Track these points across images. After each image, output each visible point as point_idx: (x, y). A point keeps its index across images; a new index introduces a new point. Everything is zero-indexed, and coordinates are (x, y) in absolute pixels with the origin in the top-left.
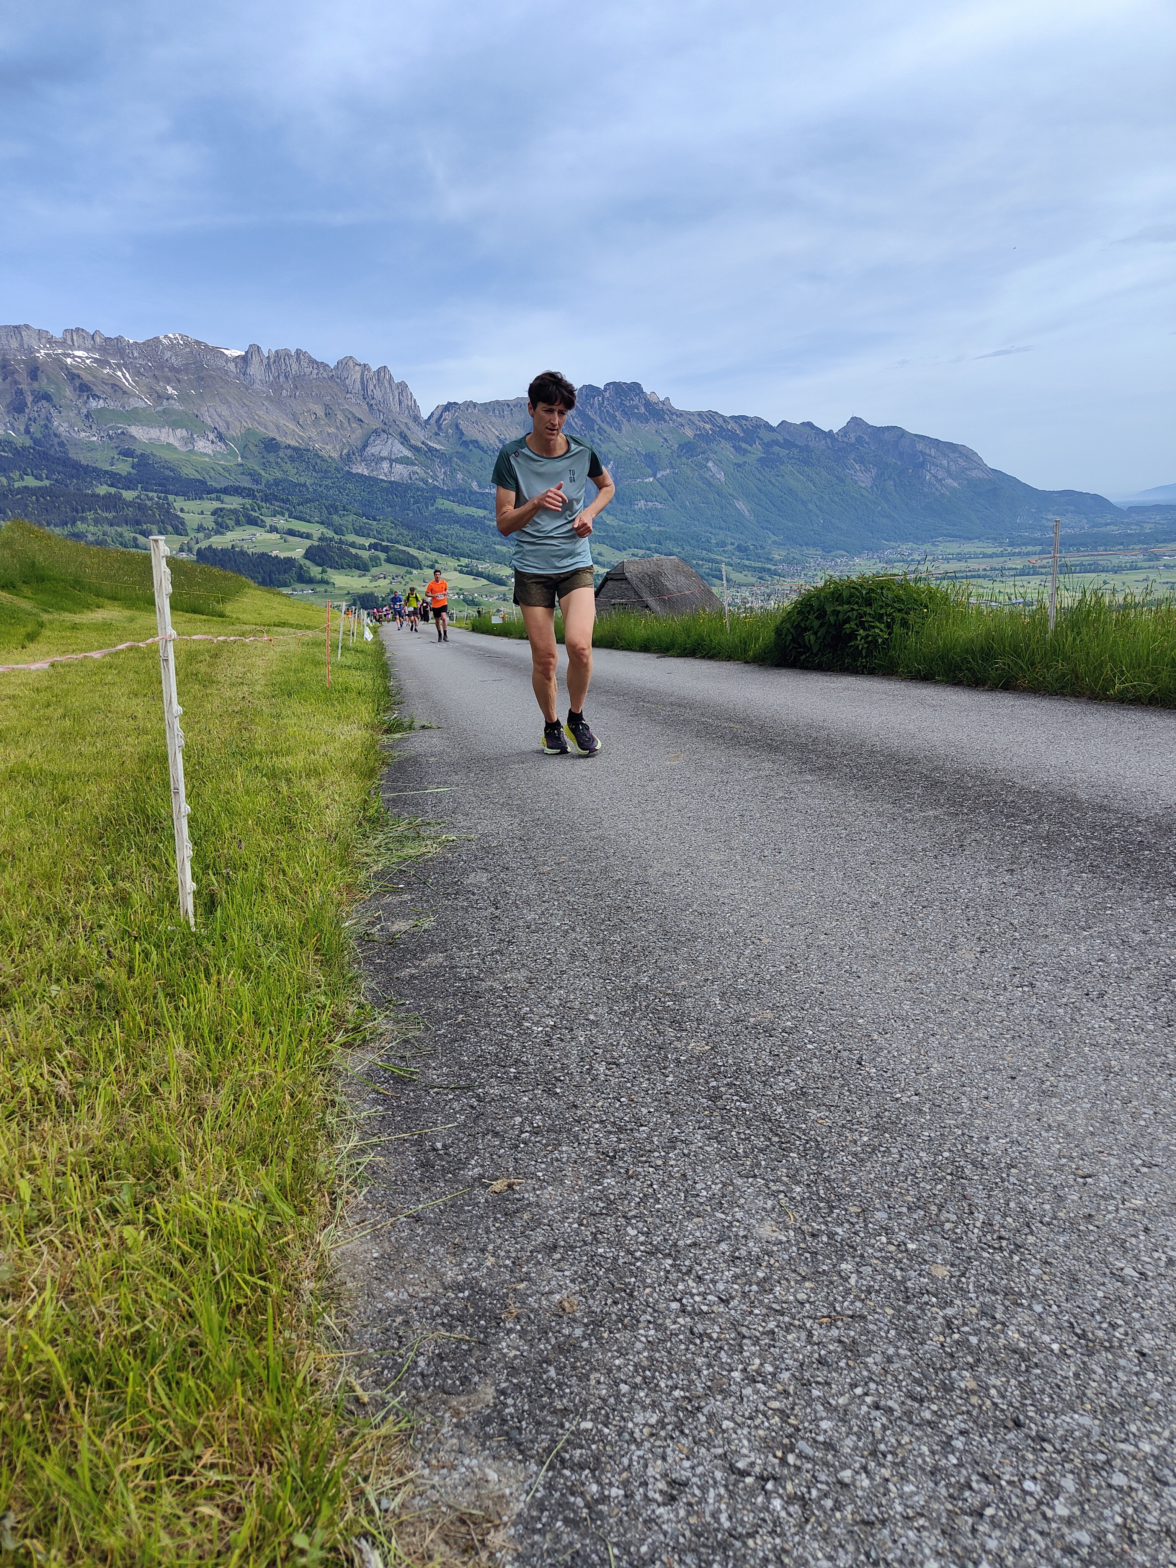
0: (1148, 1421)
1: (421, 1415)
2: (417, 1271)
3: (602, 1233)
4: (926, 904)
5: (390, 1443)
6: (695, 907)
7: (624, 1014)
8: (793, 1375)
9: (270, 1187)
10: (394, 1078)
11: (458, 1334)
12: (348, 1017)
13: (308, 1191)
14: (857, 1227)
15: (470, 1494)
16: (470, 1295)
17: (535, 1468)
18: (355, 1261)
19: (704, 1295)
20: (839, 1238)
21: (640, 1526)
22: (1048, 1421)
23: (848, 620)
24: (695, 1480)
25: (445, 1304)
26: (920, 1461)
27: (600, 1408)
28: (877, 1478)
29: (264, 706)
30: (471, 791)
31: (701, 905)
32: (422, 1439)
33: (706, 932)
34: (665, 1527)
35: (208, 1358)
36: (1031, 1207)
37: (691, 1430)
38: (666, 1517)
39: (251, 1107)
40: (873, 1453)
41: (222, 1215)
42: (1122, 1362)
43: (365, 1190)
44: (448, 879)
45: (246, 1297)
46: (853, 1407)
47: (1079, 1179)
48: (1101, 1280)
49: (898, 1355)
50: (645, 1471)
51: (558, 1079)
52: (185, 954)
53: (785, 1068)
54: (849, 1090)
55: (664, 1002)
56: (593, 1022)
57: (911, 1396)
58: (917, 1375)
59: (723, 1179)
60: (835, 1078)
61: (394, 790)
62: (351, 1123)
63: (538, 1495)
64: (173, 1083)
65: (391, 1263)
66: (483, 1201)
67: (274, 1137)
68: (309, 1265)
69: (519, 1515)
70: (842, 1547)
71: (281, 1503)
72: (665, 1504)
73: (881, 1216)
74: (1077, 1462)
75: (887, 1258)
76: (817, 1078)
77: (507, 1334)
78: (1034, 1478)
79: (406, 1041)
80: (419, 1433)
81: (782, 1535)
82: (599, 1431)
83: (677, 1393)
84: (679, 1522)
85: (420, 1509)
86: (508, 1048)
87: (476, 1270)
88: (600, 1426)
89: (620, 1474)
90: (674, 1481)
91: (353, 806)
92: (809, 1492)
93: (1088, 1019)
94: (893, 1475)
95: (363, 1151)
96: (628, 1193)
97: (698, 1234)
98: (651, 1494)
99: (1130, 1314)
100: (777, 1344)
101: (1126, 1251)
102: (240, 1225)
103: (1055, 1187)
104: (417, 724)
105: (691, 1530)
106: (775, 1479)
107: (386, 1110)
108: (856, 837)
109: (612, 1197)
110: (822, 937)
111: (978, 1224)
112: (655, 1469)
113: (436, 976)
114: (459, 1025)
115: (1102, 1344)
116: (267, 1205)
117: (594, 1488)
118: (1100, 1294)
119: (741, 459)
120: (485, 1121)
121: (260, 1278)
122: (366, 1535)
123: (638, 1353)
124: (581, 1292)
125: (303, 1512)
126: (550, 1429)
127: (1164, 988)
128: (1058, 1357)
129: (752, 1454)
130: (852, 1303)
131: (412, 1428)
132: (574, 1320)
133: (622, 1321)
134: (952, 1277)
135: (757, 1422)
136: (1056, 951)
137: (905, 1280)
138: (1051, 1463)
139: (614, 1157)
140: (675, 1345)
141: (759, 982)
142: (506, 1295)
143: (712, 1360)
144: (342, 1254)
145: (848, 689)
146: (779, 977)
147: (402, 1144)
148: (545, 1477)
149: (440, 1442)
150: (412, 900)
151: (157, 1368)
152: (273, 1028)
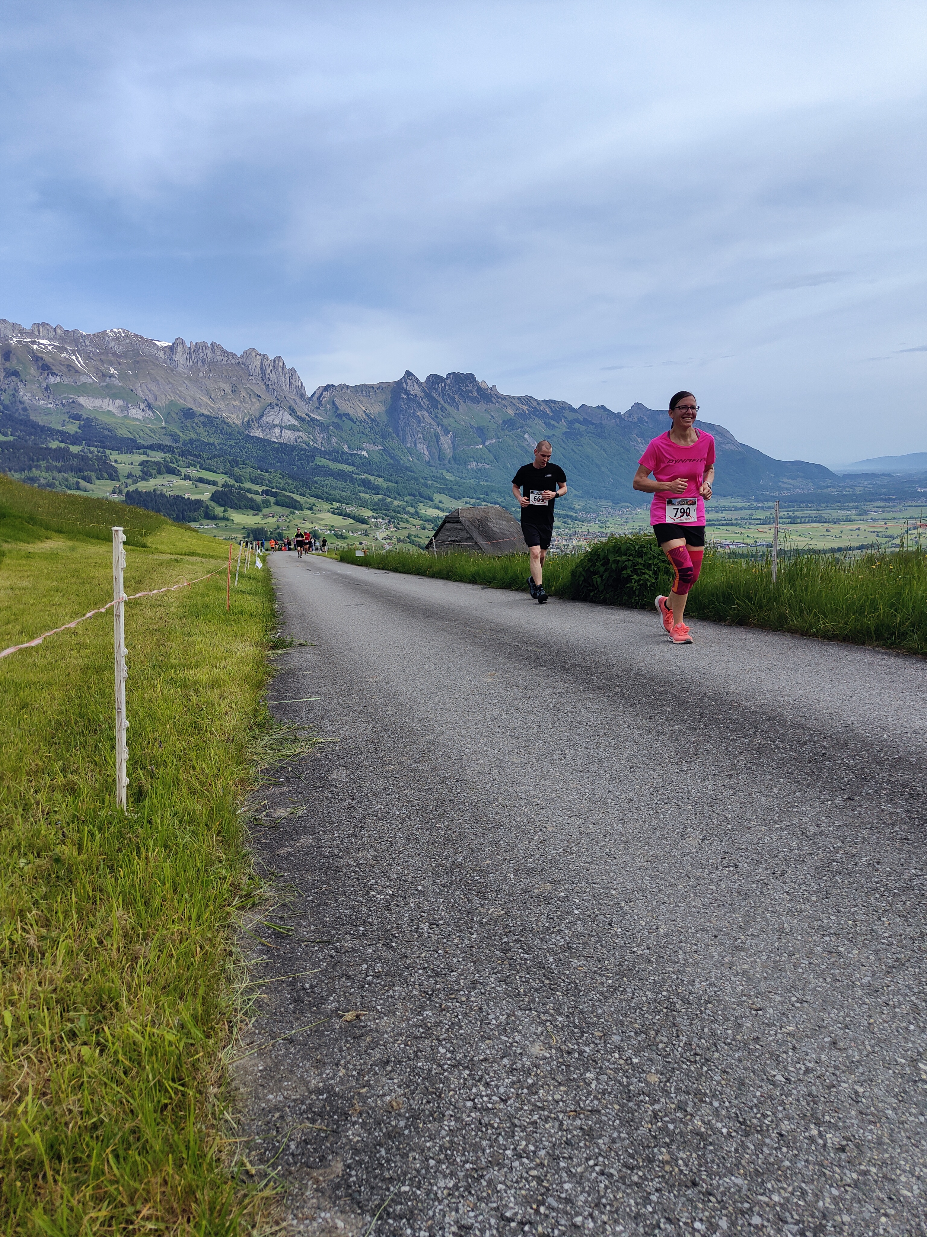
1: (291, 1183)
2: (290, 1080)
3: (421, 1051)
4: (666, 801)
5: (270, 1202)
6: (499, 801)
7: (444, 886)
8: (548, 1153)
9: (186, 1017)
10: (275, 934)
11: (318, 1125)
12: (242, 886)
13: (213, 1020)
14: (599, 1047)
16: (327, 1097)
17: (369, 1219)
18: (246, 1072)
19: (490, 1096)
20: (586, 1055)
22: (714, 1182)
23: (625, 568)
24: (476, 1225)
25: (310, 1104)
26: (628, 1209)
27: (415, 1177)
28: (599, 1222)
29: (177, 625)
30: (336, 701)
31: (505, 799)
32: (292, 1200)
33: (507, 822)
35: (146, 1141)
36: (719, 1032)
37: (476, 1191)
39: (172, 956)
40: (597, 1205)
41: (153, 1039)
42: (767, 1141)
43: (254, 1019)
44: (317, 775)
45: (170, 1098)
46: (587, 1174)
47: (753, 1012)
48: (760, 1084)
49: (619, 1137)
50: (443, 1220)
51: (394, 936)
52: (121, 835)
53: (558, 928)
54: (601, 945)
55: (474, 877)
56: (420, 892)
57: (625, 1165)
58: (631, 1151)
59: (508, 1011)
60: (592, 936)
61: (277, 698)
62: (244, 968)
64: (114, 938)
65: (272, 1074)
66: (338, 1027)
67: (188, 980)
68: (213, 1076)
73: (616, 1038)
74: (730, 1209)
75: (617, 1069)
76: (579, 935)
77: (353, 1125)
78: (701, 1220)
79: (284, 905)
80: (290, 1195)
82: (414, 1193)
83: (468, 1166)
86: (359, 912)
87: (332, 1079)
88: (414, 1189)
89: (427, 1222)
90: (463, 1226)
91: (246, 714)
92: (553, 1232)
93: (771, 892)
94: (609, 1219)
95: (251, 990)
96: (441, 1022)
97: (488, 1052)
98: (447, 1235)
99: (776, 1107)
100: (538, 1131)
101: (779, 1063)
102: (167, 1046)
103: (736, 1017)
104: (296, 642)
106: (530, 1223)
107: (269, 958)
108: (621, 746)
109: (429, 1025)
110: (591, 826)
111: (682, 1044)
112: (450, 1218)
113: (307, 854)
114: (323, 893)
115: (755, 1128)
116: (185, 1031)
117: (409, 1231)
118: (758, 1094)
119: (550, 433)
120: (341, 968)
121: (180, 1084)
123: (443, 1138)
124: (405, 1094)
126: (381, 1192)
127: (827, 869)
128: (725, 1137)
129: (516, 1207)
130: (592, 1101)
131: (286, 1192)
132: (400, 1115)
133: (432, 1115)
134: (660, 1082)
135: (521, 1185)
136: (755, 840)
137: (629, 1084)
138: (714, 1209)
139: (432, 995)
140: (468, 1132)
141: (543, 862)
142: (353, 1097)
143: (493, 1142)
144: (237, 1067)
145: (624, 621)
146: (558, 858)
147: (281, 985)
148: (376, 1224)
149: (305, 1202)
150: (290, 791)
151: (110, 1149)
152: (186, 895)
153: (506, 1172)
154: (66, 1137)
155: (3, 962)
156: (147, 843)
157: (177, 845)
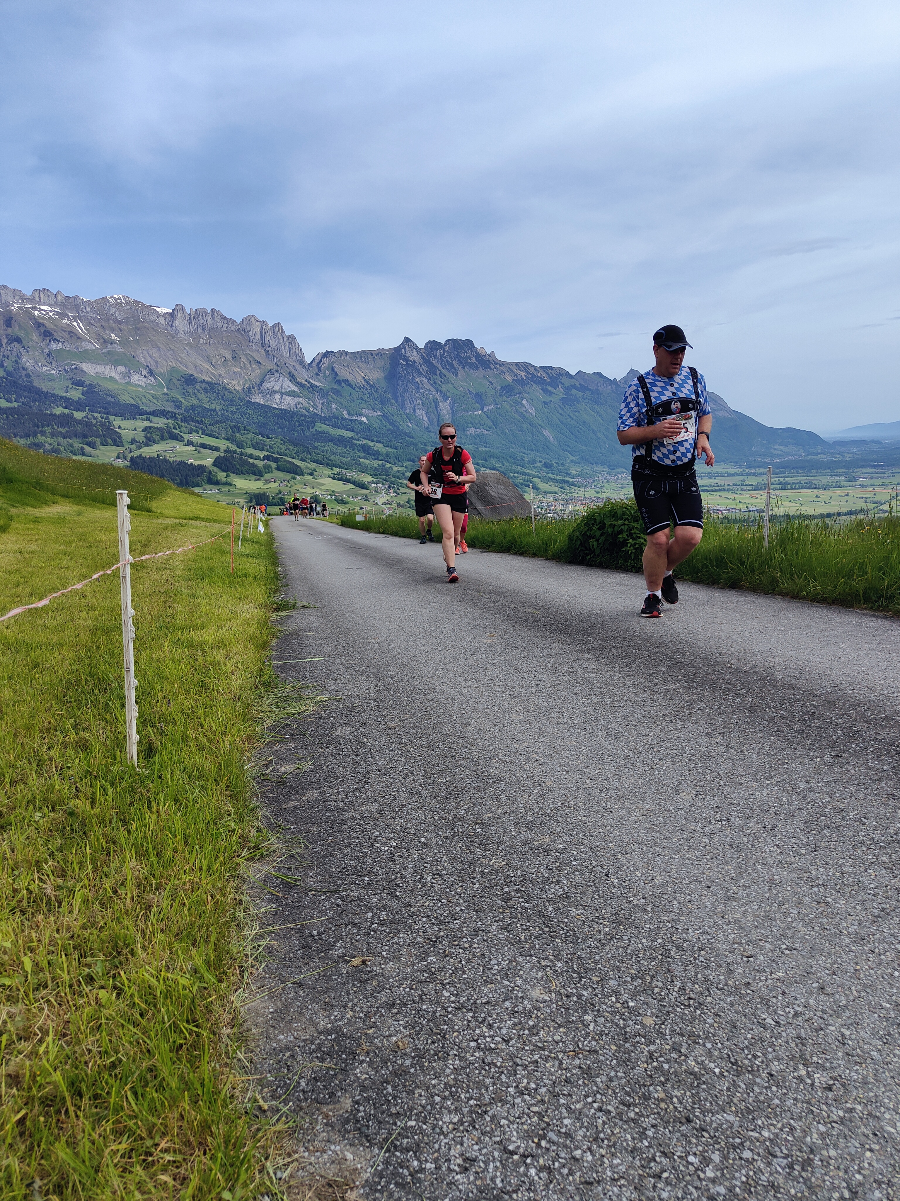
0: (769, 1118)
1: (302, 1118)
2: (300, 1021)
3: (426, 995)
4: (661, 758)
5: (282, 1136)
6: (500, 756)
7: (446, 838)
8: (548, 1090)
9: (199, 963)
10: (283, 884)
11: (328, 1063)
12: (250, 838)
13: (225, 965)
14: (597, 991)
15: (335, 1168)
16: (335, 1038)
17: (378, 1151)
18: (258, 1014)
19: (492, 1037)
20: (584, 998)
21: (444, 1187)
22: (707, 1118)
23: (621, 532)
24: (481, 1157)
25: (319, 1044)
26: (625, 1144)
27: (421, 1112)
28: (597, 1155)
29: (183, 589)
30: (339, 661)
31: (504, 755)
32: (303, 1134)
33: (507, 777)
34: (460, 1187)
35: (163, 1079)
36: (711, 977)
37: (480, 1126)
38: (461, 1181)
39: (184, 904)
40: (596, 1139)
41: (167, 983)
42: (758, 1080)
43: (264, 965)
44: (322, 732)
45: (185, 1038)
46: (586, 1110)
47: (744, 959)
48: (751, 1027)
49: (617, 1076)
50: (449, 1153)
51: (398, 886)
52: (133, 791)
53: (556, 878)
54: (598, 895)
55: (475, 830)
56: (424, 843)
57: (622, 1103)
58: (628, 1089)
59: (510, 957)
60: (590, 886)
61: (282, 658)
62: (253, 916)
63: (379, 1168)
64: (129, 887)
65: (282, 1016)
66: (345, 972)
67: (200, 928)
68: (226, 1017)
69: (367, 1181)
70: (572, 1197)
71: (213, 1173)
72: (461, 1173)
73: (613, 983)
74: (723, 1143)
75: (614, 1012)
76: (577, 886)
77: (361, 1064)
78: (695, 1154)
79: (292, 856)
80: (301, 1129)
81: (535, 1191)
82: (420, 1127)
83: (472, 1102)
84: (470, 1184)
85: (302, 1178)
86: (364, 863)
87: (340, 1020)
88: (420, 1124)
89: (432, 1154)
90: (467, 1159)
91: (252, 673)
92: (554, 1165)
93: (763, 845)
94: (607, 1153)
95: (261, 937)
96: (444, 967)
97: (491, 995)
98: (452, 1167)
99: (766, 1049)
100: (539, 1069)
101: (769, 1007)
102: (181, 990)
103: (728, 964)
104: (299, 604)
105: (477, 1189)
106: (533, 1156)
107: (278, 907)
108: (617, 704)
109: (433, 970)
110: (588, 781)
111: (676, 989)
112: (456, 1151)
113: (313, 807)
114: (329, 845)
115: (746, 1069)
116: (199, 976)
117: (416, 1163)
118: (749, 1036)
119: (547, 399)
120: (347, 916)
121: (194, 1026)
123: (448, 1076)
124: (410, 1035)
125: (228, 1178)
126: (388, 1126)
128: (718, 1077)
129: (519, 1141)
130: (590, 1042)
131: (297, 1126)
132: (405, 1054)
133: (437, 1055)
134: (656, 1024)
135: (523, 1120)
136: (747, 795)
137: (625, 1026)
138: (707, 1144)
139: (436, 941)
140: (472, 1071)
141: (542, 815)
142: (360, 1037)
143: (496, 1080)
144: (249, 1009)
146: (555, 811)
147: (289, 932)
148: (383, 1156)
149: (315, 1135)
150: (295, 748)
151: (129, 1086)
152: (197, 847)
153: (508, 1108)
154: (87, 1075)
155: (21, 911)
156: (158, 797)
157: (187, 799)
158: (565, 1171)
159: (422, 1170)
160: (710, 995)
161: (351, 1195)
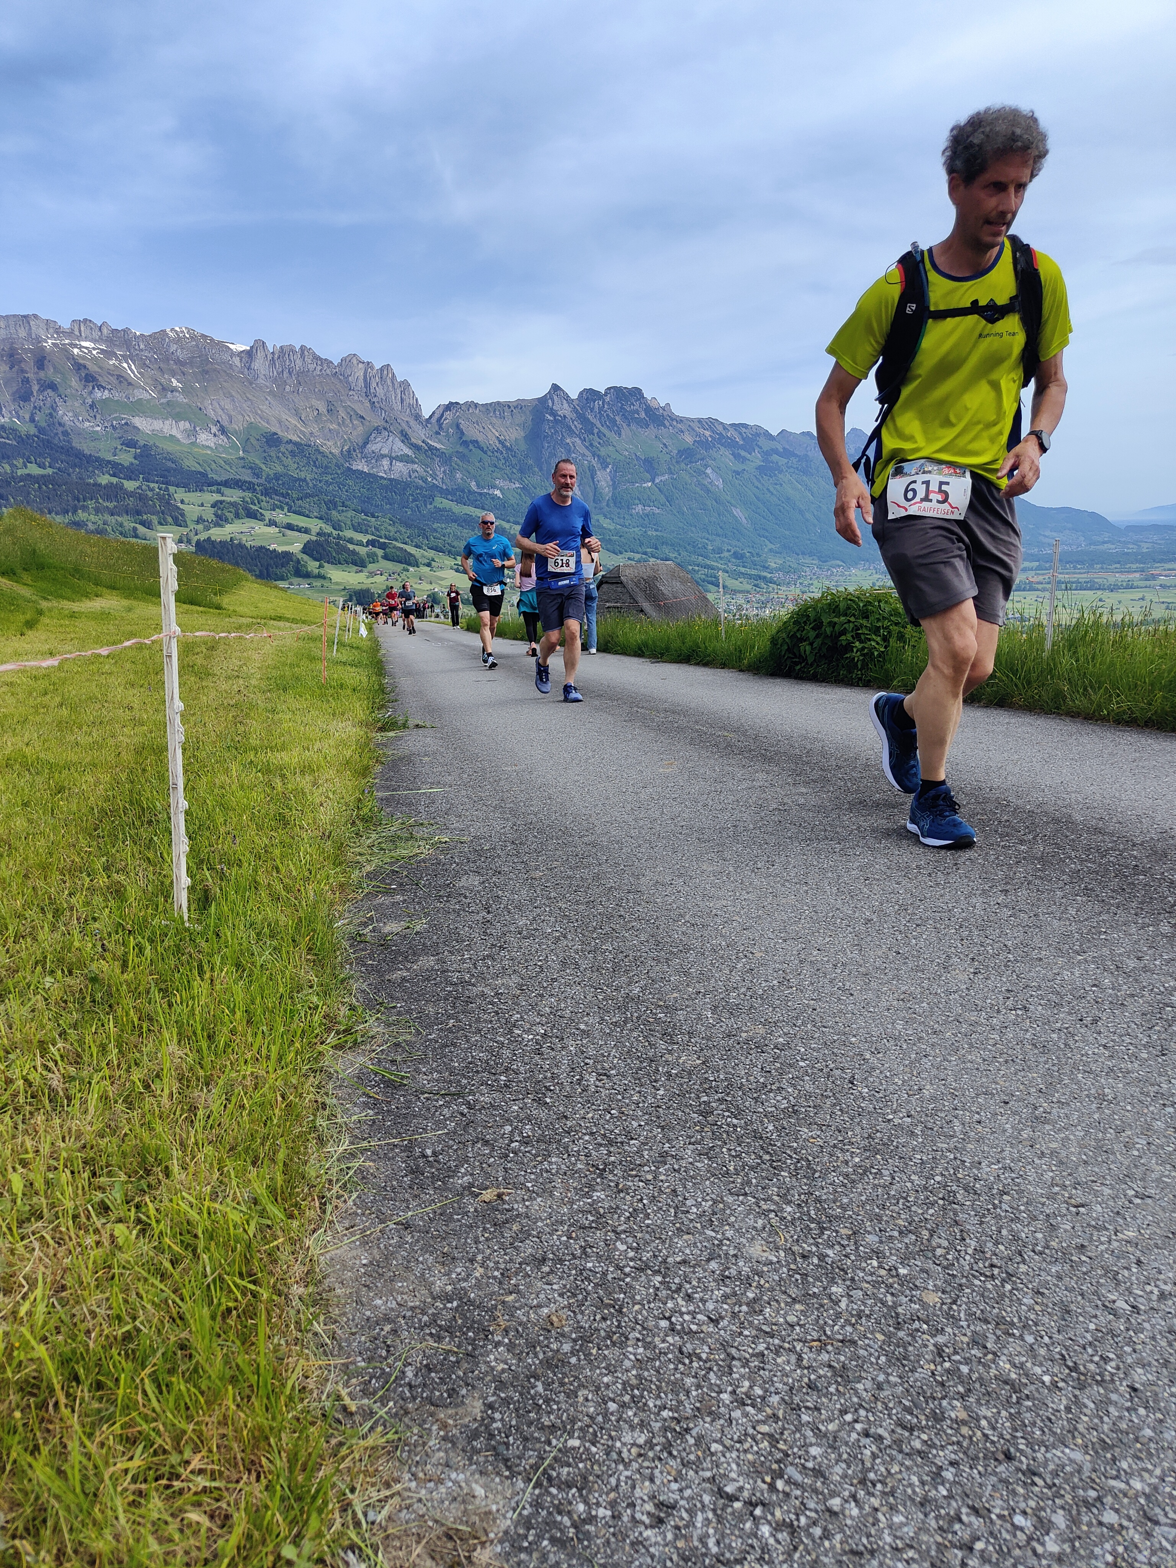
0: (1139, 1459)
1: (409, 1427)
2: (406, 1279)
3: (591, 1247)
4: (919, 922)
5: (377, 1454)
6: (687, 918)
7: (616, 1024)
8: (783, 1399)
9: (261, 1190)
10: (384, 1082)
11: (447, 1344)
12: (340, 1019)
13: (298, 1194)
14: (848, 1250)
15: (457, 1509)
16: (458, 1306)
17: (522, 1485)
18: (344, 1267)
19: (693, 1314)
20: (829, 1261)
21: (627, 1548)
23: (844, 632)
24: (683, 1503)
25: (433, 1314)
26: (909, 1491)
27: (589, 1426)
28: (867, 1507)
29: (259, 699)
30: (464, 793)
31: (693, 916)
32: (409, 1451)
33: (698, 944)
34: (652, 1550)
35: (197, 1362)
36: (1024, 1235)
37: (679, 1451)
38: (653, 1540)
39: (242, 1107)
40: (863, 1482)
41: (213, 1216)
42: (1114, 1397)
43: (355, 1195)
44: (441, 881)
45: (236, 1301)
46: (843, 1434)
47: (1072, 1209)
48: (1094, 1312)
49: (888, 1382)
50: (632, 1492)
51: (548, 1089)
52: (178, 950)
53: (777, 1085)
54: (841, 1110)
55: (656, 1014)
56: (583, 1031)
57: (901, 1424)
58: (907, 1403)
59: (714, 1196)
60: (827, 1097)
61: (387, 788)
62: (341, 1127)
63: (525, 1512)
64: (165, 1080)
65: (380, 1271)
66: (472, 1210)
67: (265, 1139)
68: (298, 1270)
69: (506, 1532)
71: (269, 1513)
72: (652, 1527)
73: (871, 1239)
74: (1068, 1498)
75: (878, 1282)
76: (808, 1096)
77: (495, 1347)
78: (1024, 1513)
79: (397, 1045)
80: (406, 1445)
81: (770, 1562)
82: (587, 1450)
83: (665, 1414)
84: (667, 1545)
85: (407, 1523)
86: (499, 1055)
87: (465, 1280)
88: (587, 1444)
89: (607, 1494)
90: (662, 1504)
91: (347, 805)
92: (798, 1520)
93: (1082, 1045)
94: (882, 1505)
95: (353, 1155)
96: (618, 1207)
97: (688, 1251)
98: (638, 1516)
99: (1122, 1347)
100: (767, 1367)
101: (1118, 1283)
102: (232, 1228)
103: (1048, 1215)
104: (411, 722)
105: (679, 1555)
106: (764, 1505)
107: (377, 1114)
109: (602, 1211)
110: (815, 953)
111: (970, 1251)
112: (643, 1490)
113: (428, 979)
114: (450, 1030)
115: (1093, 1378)
116: (259, 1208)
117: (581, 1507)
118: (1092, 1326)
119: (739, 467)
120: (475, 1129)
121: (250, 1282)
122: (353, 1547)
123: (627, 1371)
124: (569, 1307)
125: (291, 1522)
126: (538, 1446)
127: (1159, 1016)
128: (1049, 1390)
129: (741, 1479)
130: (843, 1327)
131: (400, 1439)
132: (563, 1335)
133: (610, 1338)
135: (746, 1446)
136: (1050, 975)
137: (895, 1305)
138: (1042, 1497)
139: (604, 1170)
140: (664, 1365)
141: (751, 997)
142: (495, 1307)
143: (701, 1381)
144: (332, 1259)
145: (843, 701)
146: (771, 992)
147: (392, 1150)
148: (532, 1494)
149: (427, 1455)
150: (404, 901)
151: (148, 1370)
152: (265, 1028)
153: (722, 1426)
154: (87, 1350)
155: (15, 1109)
156: (212, 960)
157: (253, 963)
158: (817, 1531)
159: (591, 1519)
160: (1024, 1261)
161: (483, 1556)
